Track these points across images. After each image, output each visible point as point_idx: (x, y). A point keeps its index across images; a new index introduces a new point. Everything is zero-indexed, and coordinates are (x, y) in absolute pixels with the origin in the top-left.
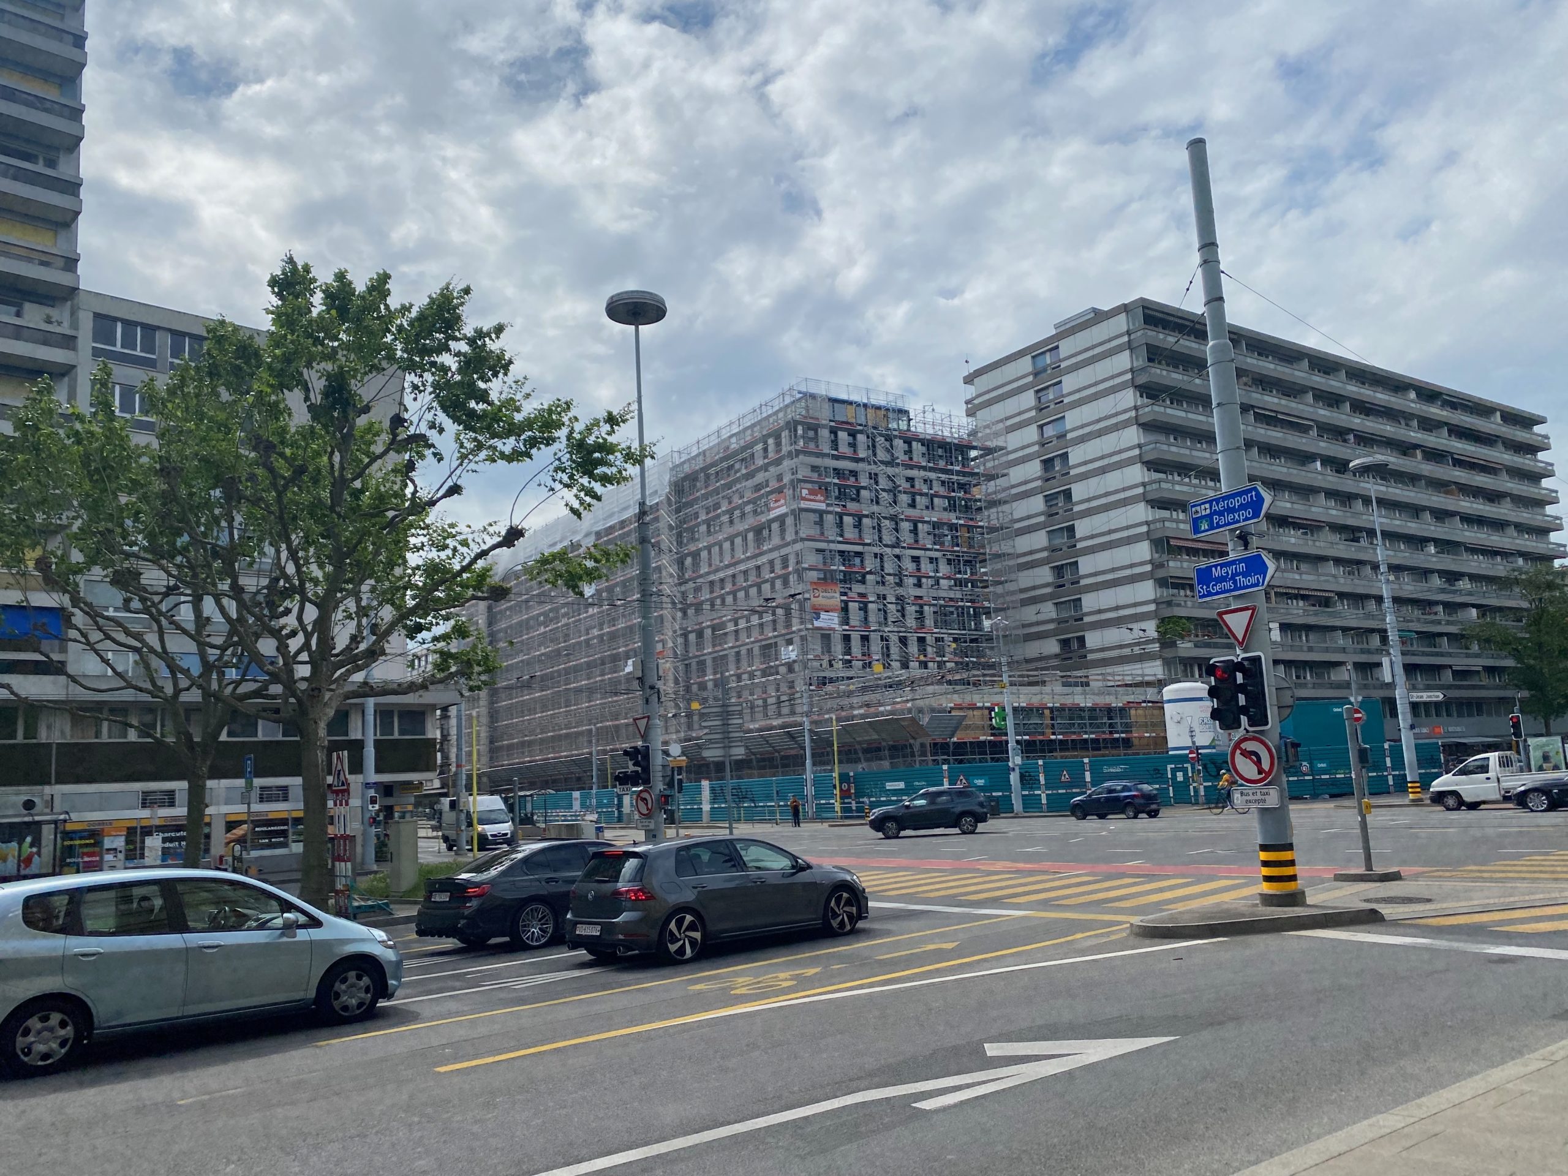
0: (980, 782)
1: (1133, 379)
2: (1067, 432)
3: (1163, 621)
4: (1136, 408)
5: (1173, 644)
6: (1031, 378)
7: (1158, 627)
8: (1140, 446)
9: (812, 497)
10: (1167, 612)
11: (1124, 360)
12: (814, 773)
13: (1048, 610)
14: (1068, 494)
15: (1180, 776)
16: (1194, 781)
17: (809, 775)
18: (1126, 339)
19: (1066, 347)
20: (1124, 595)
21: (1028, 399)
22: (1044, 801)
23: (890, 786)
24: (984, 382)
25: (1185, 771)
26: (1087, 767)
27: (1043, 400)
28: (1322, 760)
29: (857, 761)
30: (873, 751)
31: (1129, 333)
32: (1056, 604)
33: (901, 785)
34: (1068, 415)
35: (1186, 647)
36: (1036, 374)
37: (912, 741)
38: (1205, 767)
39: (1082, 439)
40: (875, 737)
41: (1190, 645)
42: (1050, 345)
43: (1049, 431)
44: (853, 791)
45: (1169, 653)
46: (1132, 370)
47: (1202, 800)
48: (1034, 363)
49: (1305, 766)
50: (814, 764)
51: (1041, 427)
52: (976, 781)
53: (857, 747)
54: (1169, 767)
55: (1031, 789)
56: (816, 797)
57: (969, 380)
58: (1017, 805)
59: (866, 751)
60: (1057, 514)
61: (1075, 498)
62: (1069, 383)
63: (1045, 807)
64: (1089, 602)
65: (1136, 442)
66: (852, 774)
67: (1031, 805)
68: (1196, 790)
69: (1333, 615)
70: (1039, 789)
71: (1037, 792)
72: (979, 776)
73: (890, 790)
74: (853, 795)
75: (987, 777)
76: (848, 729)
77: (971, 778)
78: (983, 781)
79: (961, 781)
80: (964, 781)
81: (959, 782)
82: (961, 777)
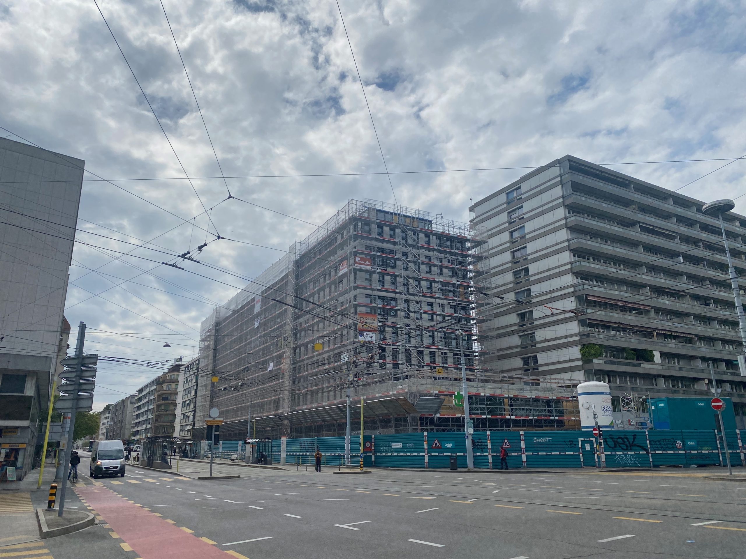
0: (449, 445)
1: (563, 202)
2: (525, 235)
3: (583, 346)
4: (566, 218)
5: (591, 361)
6: (505, 205)
7: (581, 350)
8: (568, 240)
9: (362, 262)
10: (586, 341)
11: (558, 191)
12: (350, 435)
13: (515, 340)
14: (526, 270)
15: (588, 447)
16: (597, 451)
17: (347, 437)
18: (559, 179)
19: (525, 187)
20: (561, 330)
21: (504, 217)
22: (490, 461)
23: (394, 445)
24: (480, 210)
25: (591, 443)
26: (523, 437)
27: (512, 217)
28: (691, 440)
29: (376, 428)
30: (385, 422)
31: (561, 176)
32: (520, 336)
33: (399, 445)
34: (526, 224)
35: (598, 363)
36: (508, 203)
37: (407, 415)
38: (605, 441)
39: (534, 238)
40: (386, 412)
41: (601, 362)
42: (516, 186)
43: (516, 235)
44: (373, 448)
45: (588, 366)
46: (563, 197)
47: (602, 464)
48: (507, 197)
49: (679, 444)
50: (350, 429)
51: (511, 233)
52: (446, 445)
53: (377, 418)
54: (580, 440)
55: (482, 451)
56: (351, 451)
57: (471, 209)
58: (470, 463)
59: (381, 421)
60: (521, 282)
61: (530, 273)
62: (527, 206)
63: (490, 465)
64: (540, 335)
65: (566, 238)
66: (373, 436)
67: (479, 463)
68: (599, 457)
69: (694, 349)
70: (487, 452)
71: (485, 454)
72: (448, 441)
73: (394, 448)
74: (373, 451)
75: (454, 442)
76: (370, 406)
77: (443, 442)
78: (451, 445)
79: (436, 444)
80: (438, 444)
81: (434, 445)
82: (436, 442)
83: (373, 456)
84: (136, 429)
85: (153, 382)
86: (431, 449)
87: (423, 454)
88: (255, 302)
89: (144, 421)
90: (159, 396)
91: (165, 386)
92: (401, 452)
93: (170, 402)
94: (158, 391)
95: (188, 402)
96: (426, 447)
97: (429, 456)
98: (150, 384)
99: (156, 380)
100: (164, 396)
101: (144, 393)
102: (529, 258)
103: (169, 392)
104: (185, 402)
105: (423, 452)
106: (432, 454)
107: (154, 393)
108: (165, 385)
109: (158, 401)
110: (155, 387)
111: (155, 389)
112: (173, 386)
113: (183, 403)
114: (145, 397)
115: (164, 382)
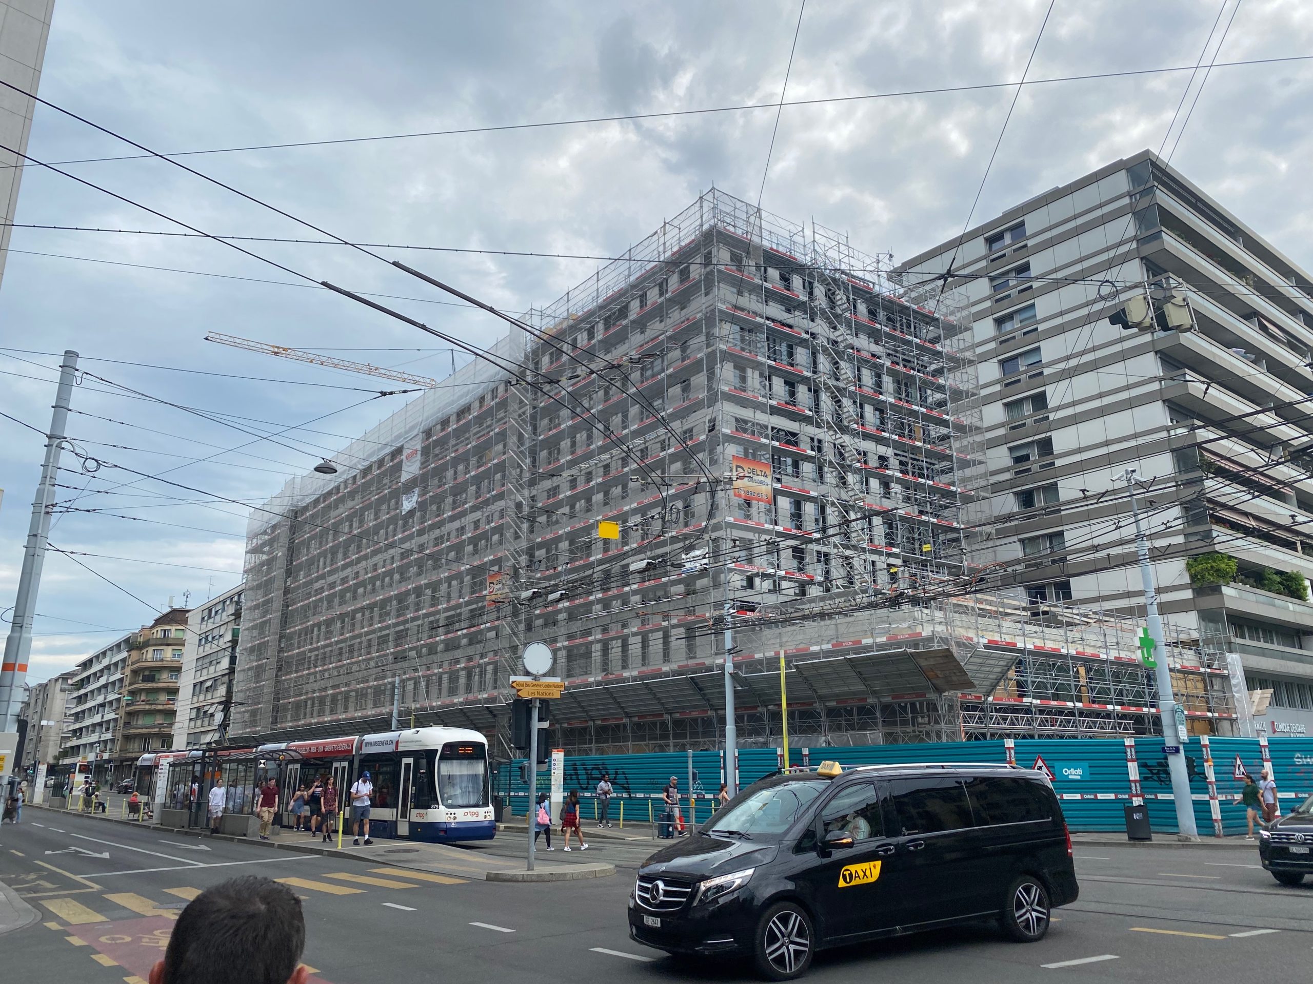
1: (1137, 248)
2: (1038, 323)
3: (1196, 560)
6: (985, 263)
7: (1190, 567)
10: (1198, 547)
12: (738, 745)
13: (1010, 549)
14: (1040, 399)
18: (1126, 201)
19: (1036, 221)
21: (980, 288)
27: (1003, 286)
31: (1129, 194)
32: (1022, 541)
34: (1039, 301)
35: (1230, 594)
36: (990, 259)
37: (932, 696)
39: (1061, 330)
41: (1234, 592)
42: (1009, 223)
45: (1208, 602)
46: (1138, 238)
48: (988, 247)
50: (740, 733)
51: (1000, 320)
58: (1187, 820)
59: (832, 713)
60: (1024, 425)
61: (1051, 404)
62: (1041, 263)
63: (1218, 827)
64: (1076, 536)
72: (1073, 760)
77: (1056, 764)
80: (1045, 770)
84: (74, 742)
85: (118, 645)
88: (403, 457)
89: (94, 725)
90: (135, 672)
91: (149, 653)
93: (161, 685)
94: (133, 664)
95: (208, 684)
98: (111, 649)
99: (127, 641)
100: (147, 673)
101: (96, 668)
102: (1047, 371)
103: (159, 664)
104: (202, 683)
107: (123, 668)
108: (151, 649)
109: (130, 684)
110: (124, 654)
111: (124, 660)
112: (168, 653)
113: (195, 685)
114: (97, 676)
115: (146, 644)
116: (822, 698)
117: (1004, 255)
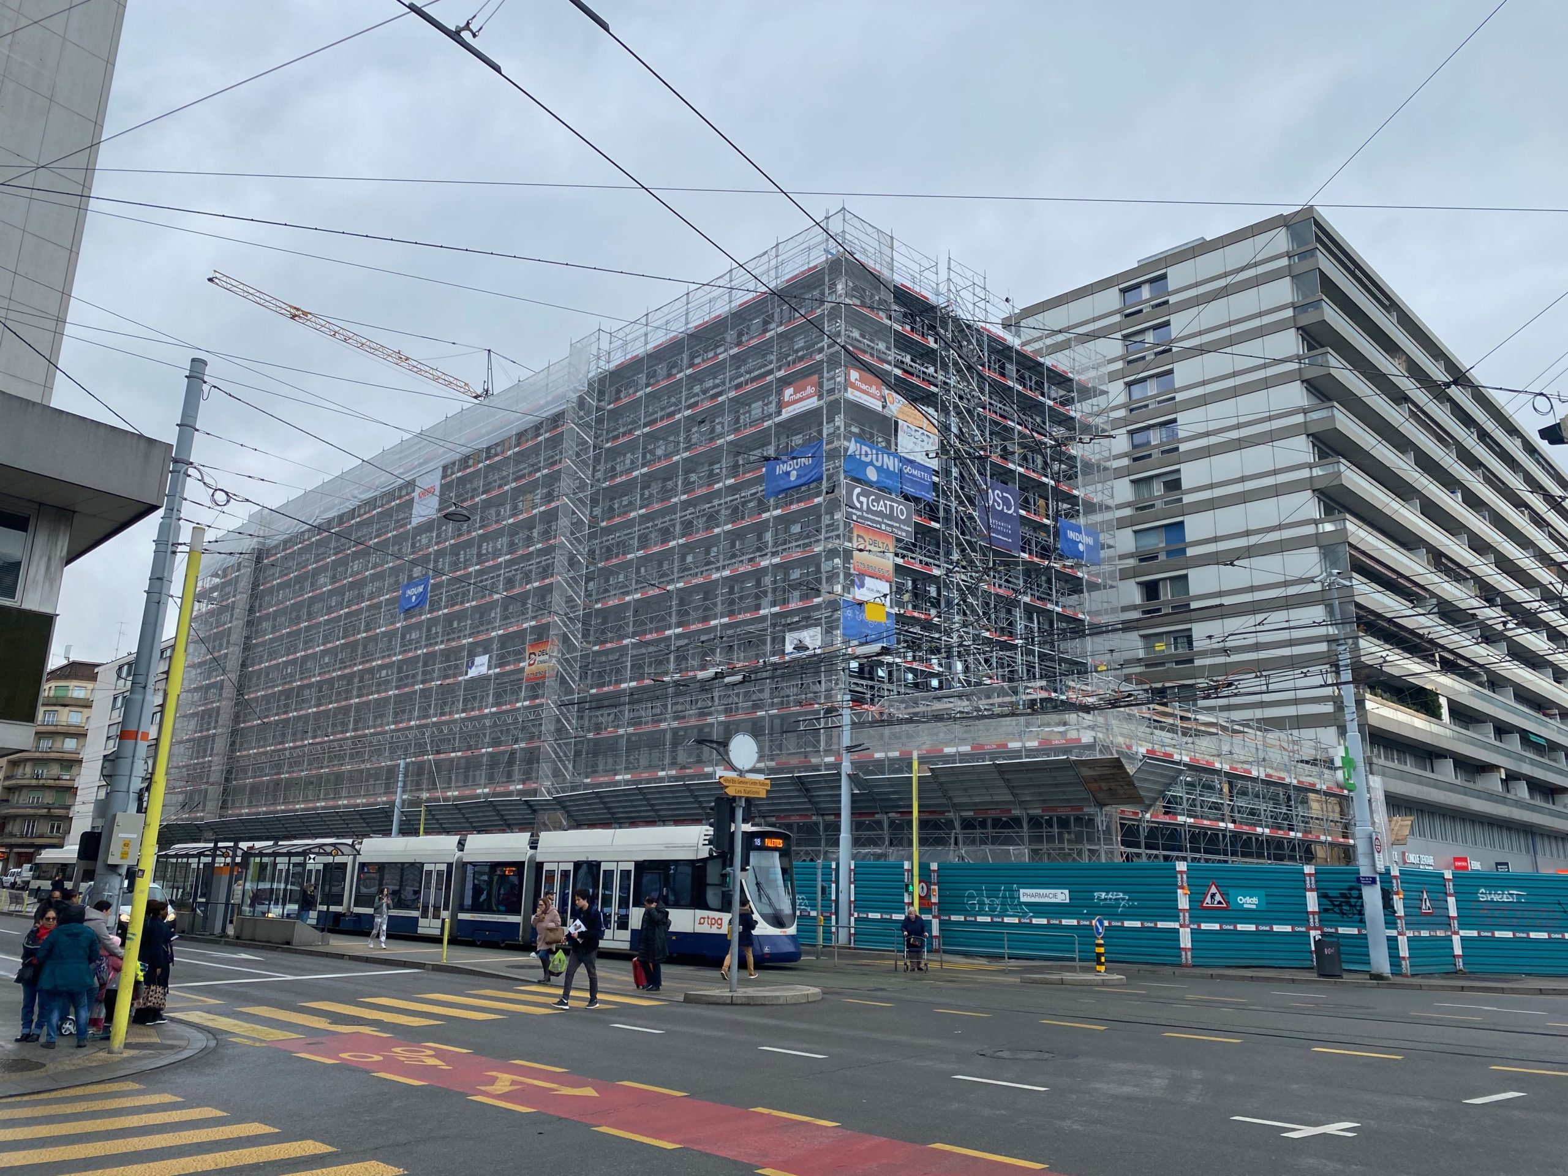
0: (1250, 902)
1: (1294, 317)
2: (1177, 391)
4: (1299, 358)
6: (1116, 318)
8: (1303, 412)
9: (864, 387)
11: (1279, 292)
12: (854, 857)
13: (1131, 647)
14: (1174, 478)
18: (1285, 262)
23: (1027, 895)
26: (1450, 888)
27: (1135, 347)
31: (1289, 255)
32: (1145, 636)
33: (1061, 896)
34: (1180, 367)
36: (1126, 313)
39: (1204, 402)
42: (1150, 274)
43: (1146, 390)
44: (935, 900)
46: (1294, 305)
48: (1122, 298)
50: (857, 842)
51: (1131, 386)
52: (1241, 900)
56: (861, 905)
57: (1011, 323)
60: (1153, 506)
61: (1186, 485)
62: (1184, 323)
64: (1206, 635)
65: (1297, 406)
66: (934, 866)
72: (1248, 888)
73: (1028, 904)
74: (935, 909)
75: (1262, 892)
76: (942, 779)
77: (1231, 891)
78: (1255, 900)
79: (1214, 898)
80: (1218, 897)
81: (1208, 899)
82: (1213, 890)
83: (935, 923)
86: (1199, 912)
87: (1175, 925)
92: (1070, 915)
96: (1183, 903)
97: (1193, 932)
102: (1183, 447)
103: (52, 729)
105: (1175, 917)
106: (1204, 926)
116: (957, 807)
117: (1141, 311)
